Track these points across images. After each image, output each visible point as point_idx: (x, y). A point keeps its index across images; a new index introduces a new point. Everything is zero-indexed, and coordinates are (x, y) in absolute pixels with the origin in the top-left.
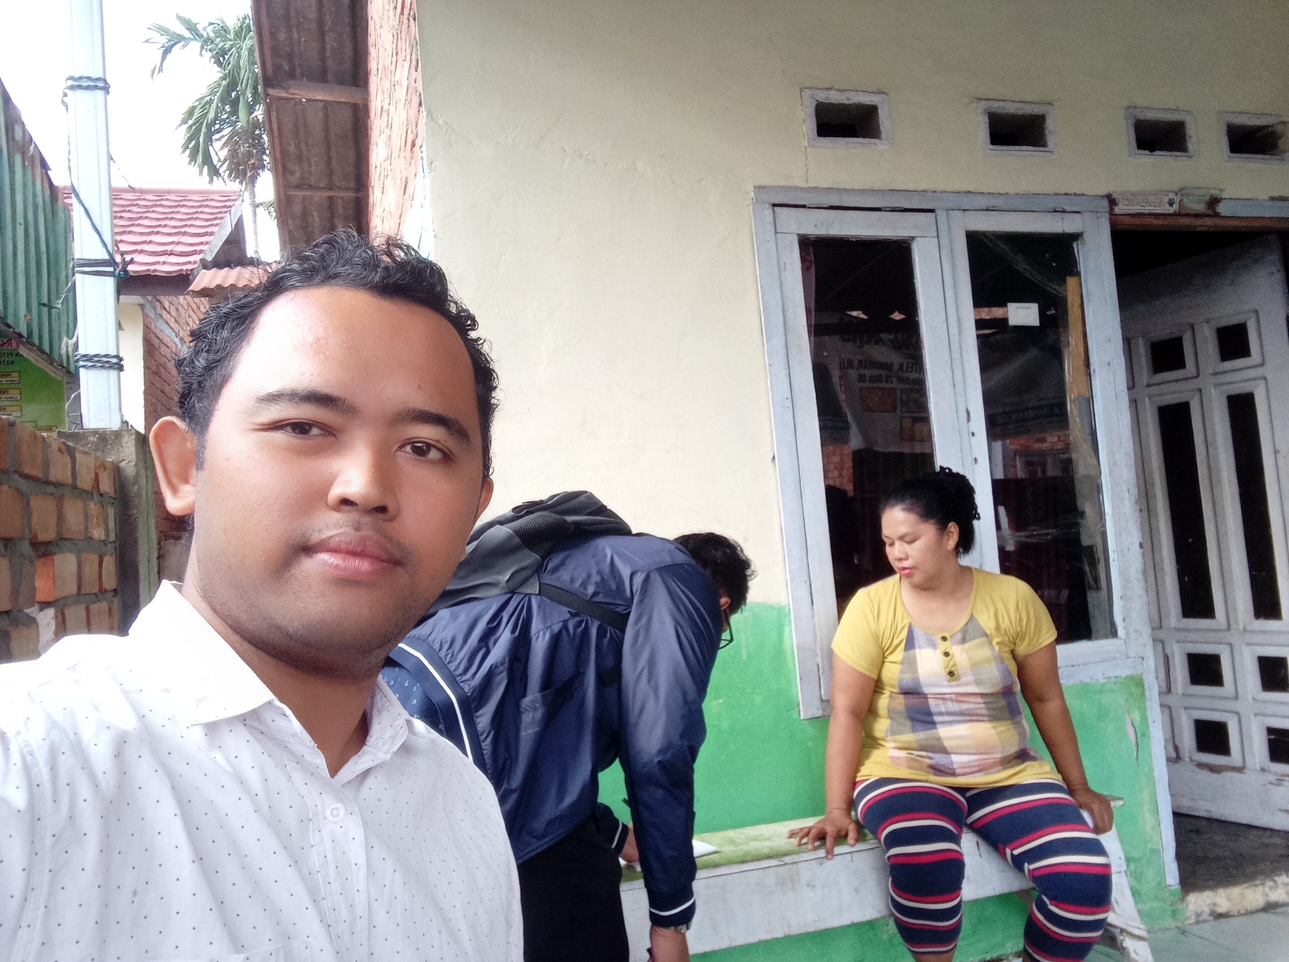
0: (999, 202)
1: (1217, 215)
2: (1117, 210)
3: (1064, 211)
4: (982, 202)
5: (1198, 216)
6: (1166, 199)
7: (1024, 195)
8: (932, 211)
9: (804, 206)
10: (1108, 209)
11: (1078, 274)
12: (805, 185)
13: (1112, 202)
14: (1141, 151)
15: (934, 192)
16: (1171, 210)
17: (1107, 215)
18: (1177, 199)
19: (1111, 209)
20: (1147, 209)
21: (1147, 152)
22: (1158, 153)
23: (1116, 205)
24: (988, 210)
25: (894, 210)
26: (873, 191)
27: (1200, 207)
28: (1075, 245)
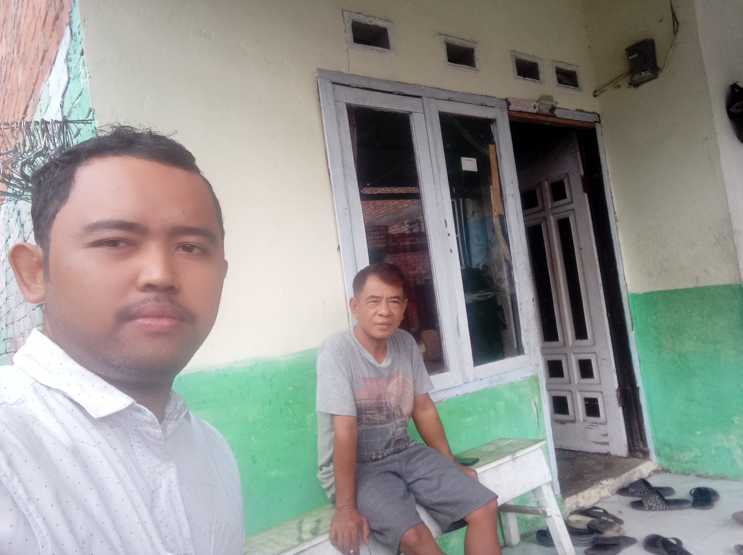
0: (454, 96)
1: (555, 116)
2: (511, 108)
3: (486, 106)
4: (445, 95)
5: (547, 116)
6: (533, 105)
7: (466, 94)
8: (420, 97)
9: (348, 86)
10: (506, 107)
11: (494, 143)
12: (348, 73)
13: (508, 104)
14: (519, 77)
15: (421, 86)
16: (536, 111)
17: (507, 110)
18: (537, 105)
19: (508, 108)
20: (524, 109)
21: (522, 77)
22: (527, 78)
23: (510, 105)
24: (449, 100)
25: (400, 94)
26: (387, 82)
27: (546, 111)
28: (491, 126)
